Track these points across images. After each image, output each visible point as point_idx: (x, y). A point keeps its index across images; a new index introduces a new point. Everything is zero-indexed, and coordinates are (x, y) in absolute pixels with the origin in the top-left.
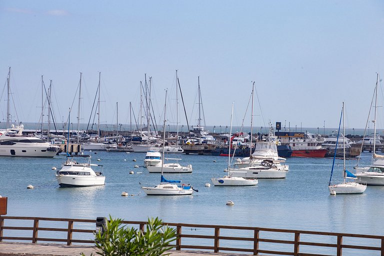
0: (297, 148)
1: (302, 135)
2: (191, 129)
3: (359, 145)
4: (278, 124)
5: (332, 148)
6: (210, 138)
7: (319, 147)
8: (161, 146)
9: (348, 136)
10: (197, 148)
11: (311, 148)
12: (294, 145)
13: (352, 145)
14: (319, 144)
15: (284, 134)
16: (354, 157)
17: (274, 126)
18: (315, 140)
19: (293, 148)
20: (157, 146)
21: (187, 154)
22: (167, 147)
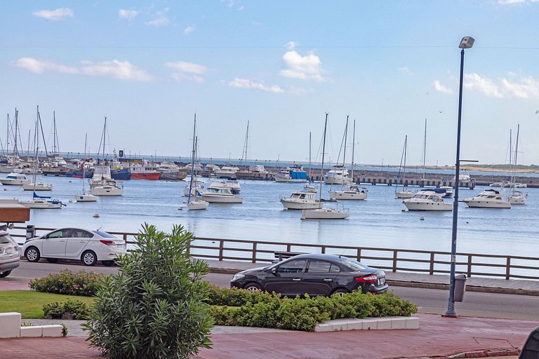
0: (136, 172)
1: (140, 161)
2: (49, 154)
3: (184, 170)
4: (121, 152)
5: (165, 172)
6: (63, 162)
7: (155, 171)
8: (23, 168)
9: (176, 163)
10: (54, 170)
11: (148, 172)
12: (134, 169)
13: (180, 170)
14: (154, 169)
15: (126, 160)
16: (181, 180)
17: (118, 154)
18: (150, 166)
19: (132, 171)
20: (20, 168)
21: (46, 175)
22: (28, 169)
